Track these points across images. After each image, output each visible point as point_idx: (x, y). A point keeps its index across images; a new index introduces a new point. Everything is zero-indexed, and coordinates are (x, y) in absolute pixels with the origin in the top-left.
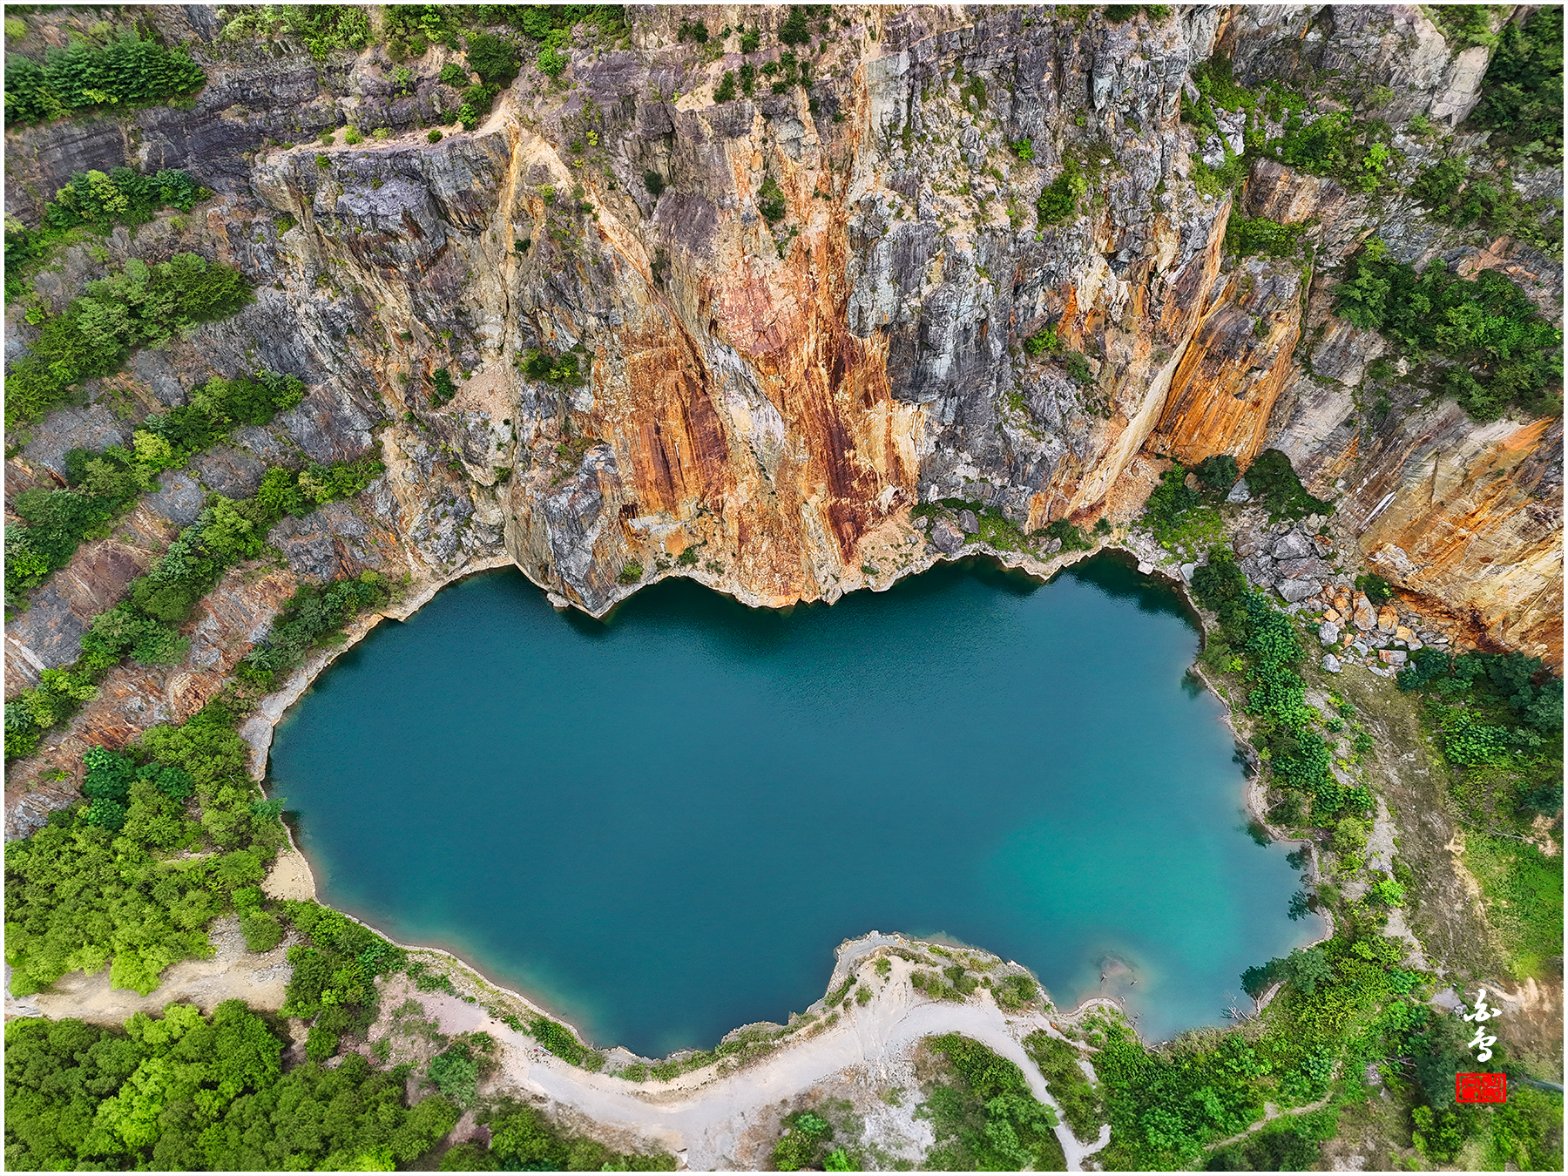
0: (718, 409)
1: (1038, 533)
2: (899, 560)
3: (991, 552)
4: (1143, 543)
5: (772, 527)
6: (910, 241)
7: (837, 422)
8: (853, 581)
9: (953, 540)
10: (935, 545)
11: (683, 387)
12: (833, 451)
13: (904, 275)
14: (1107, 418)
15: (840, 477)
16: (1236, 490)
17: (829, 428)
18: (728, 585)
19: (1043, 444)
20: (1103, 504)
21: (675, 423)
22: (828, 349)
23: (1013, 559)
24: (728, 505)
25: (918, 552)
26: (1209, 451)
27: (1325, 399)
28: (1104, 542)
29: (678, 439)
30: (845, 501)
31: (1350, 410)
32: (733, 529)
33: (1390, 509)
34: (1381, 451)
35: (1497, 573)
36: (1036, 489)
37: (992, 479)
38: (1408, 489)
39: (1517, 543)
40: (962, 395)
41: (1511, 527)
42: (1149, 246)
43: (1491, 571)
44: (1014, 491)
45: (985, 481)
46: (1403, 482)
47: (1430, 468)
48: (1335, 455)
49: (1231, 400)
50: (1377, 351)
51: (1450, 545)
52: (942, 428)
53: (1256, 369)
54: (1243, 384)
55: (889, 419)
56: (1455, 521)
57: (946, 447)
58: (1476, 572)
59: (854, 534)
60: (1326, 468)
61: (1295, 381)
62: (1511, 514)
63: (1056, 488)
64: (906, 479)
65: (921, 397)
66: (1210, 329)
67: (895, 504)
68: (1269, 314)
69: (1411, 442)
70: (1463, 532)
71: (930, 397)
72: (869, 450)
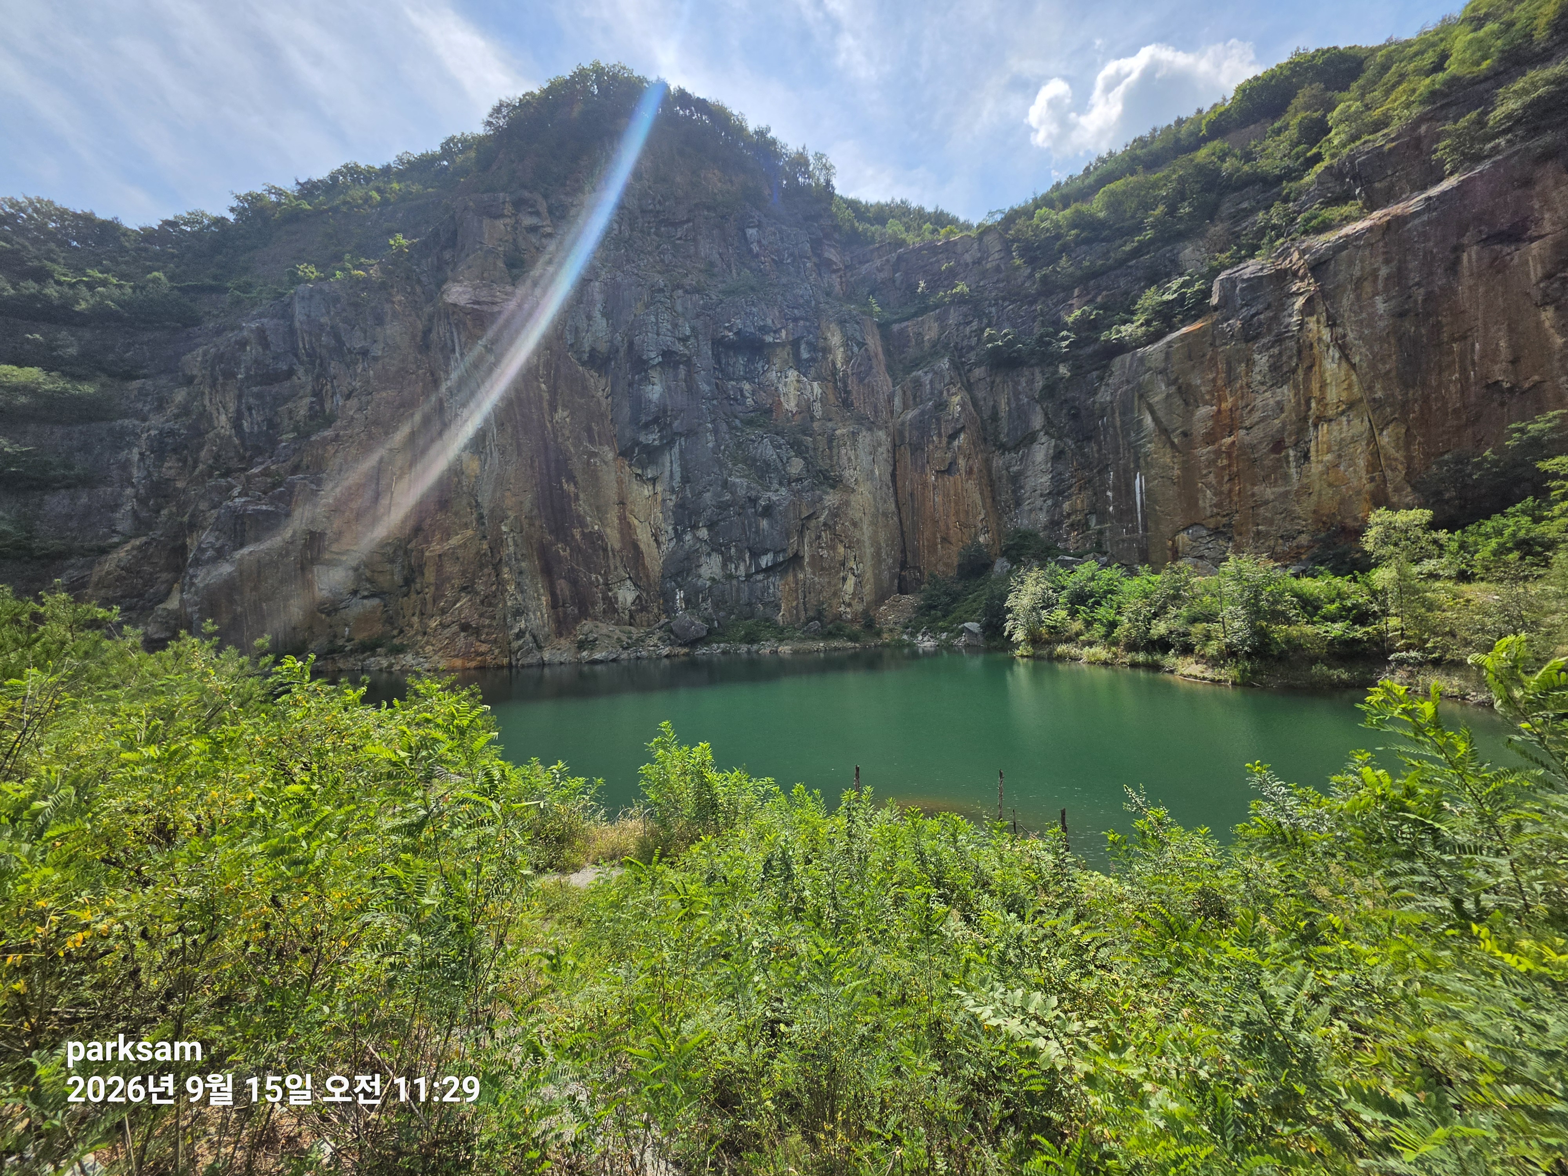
5: (474, 578)
6: (619, 286)
7: (555, 442)
10: (673, 633)
12: (548, 467)
15: (557, 509)
16: (997, 566)
26: (957, 556)
27: (1029, 454)
29: (398, 471)
30: (563, 550)
31: (1053, 446)
33: (1148, 493)
34: (1100, 450)
35: (1306, 456)
36: (776, 553)
37: (736, 568)
38: (1146, 455)
39: (1286, 393)
40: (681, 435)
41: (1262, 384)
42: (821, 343)
43: (1297, 460)
44: (760, 577)
45: (730, 577)
46: (1136, 453)
47: (1148, 420)
48: (1068, 498)
49: (949, 481)
50: (1039, 384)
51: (1230, 465)
52: (674, 497)
53: (953, 437)
54: (949, 455)
55: (620, 482)
56: (1211, 438)
57: (684, 532)
58: (1286, 477)
59: (574, 604)
60: (1069, 515)
61: (998, 462)
62: (1249, 370)
63: (802, 568)
64: (648, 577)
65: (642, 438)
66: (903, 424)
67: (636, 611)
68: (941, 393)
69: (1112, 408)
70: (1228, 440)
71: (651, 437)
72: (598, 508)
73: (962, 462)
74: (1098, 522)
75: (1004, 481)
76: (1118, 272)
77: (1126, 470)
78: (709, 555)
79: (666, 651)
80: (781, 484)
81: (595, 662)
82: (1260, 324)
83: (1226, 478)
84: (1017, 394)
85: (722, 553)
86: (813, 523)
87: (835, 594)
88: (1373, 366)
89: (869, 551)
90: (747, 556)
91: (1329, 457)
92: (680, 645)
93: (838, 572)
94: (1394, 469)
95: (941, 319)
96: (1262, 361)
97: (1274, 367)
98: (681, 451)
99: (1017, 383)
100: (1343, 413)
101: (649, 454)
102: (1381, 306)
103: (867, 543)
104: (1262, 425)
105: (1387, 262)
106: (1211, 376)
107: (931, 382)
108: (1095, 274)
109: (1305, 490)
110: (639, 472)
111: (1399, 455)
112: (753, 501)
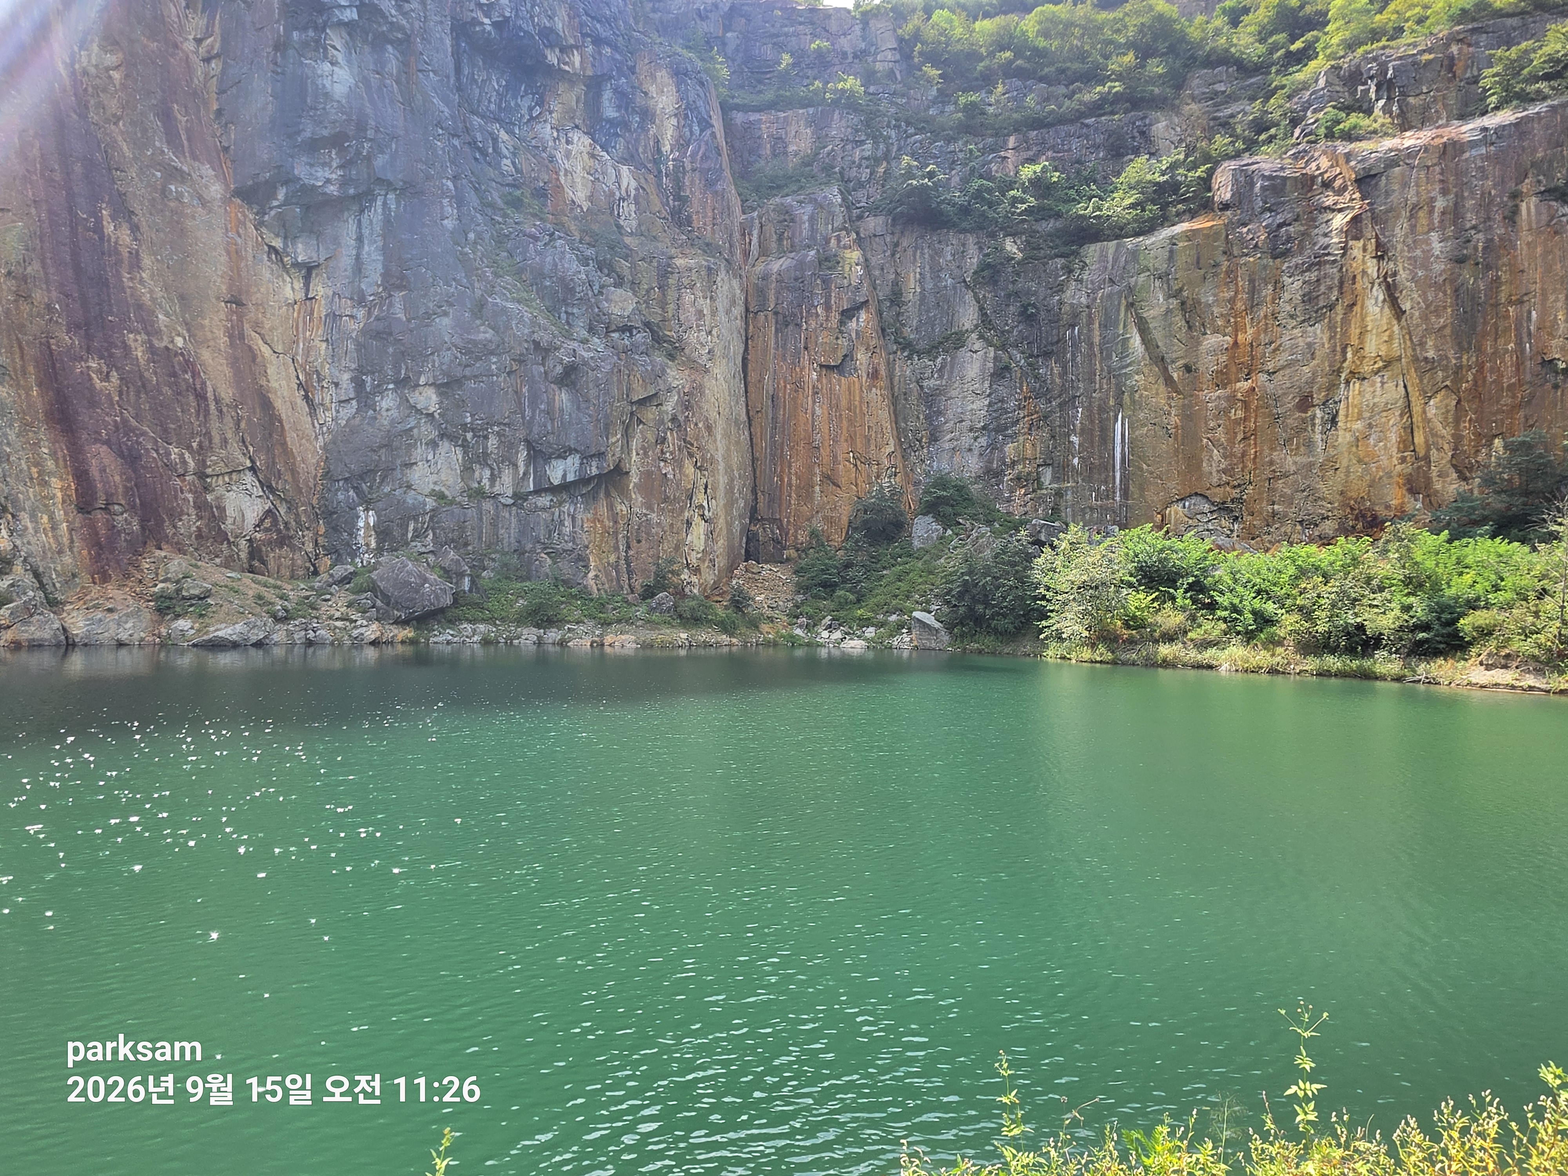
10: (378, 595)
26: (847, 507)
31: (991, 355)
33: (1133, 445)
34: (1064, 373)
35: (1334, 421)
36: (586, 457)
37: (493, 479)
38: (1133, 391)
39: (1318, 333)
40: (389, 185)
41: (1292, 317)
42: (639, 100)
43: (1324, 424)
44: (544, 500)
45: (479, 494)
46: (1119, 386)
47: (1136, 342)
48: (1013, 437)
49: (839, 384)
50: (973, 260)
51: (1245, 419)
52: (361, 313)
53: (848, 314)
54: (843, 342)
55: (235, 254)
56: (1222, 379)
57: (379, 390)
58: (1309, 444)
59: (131, 508)
60: (1014, 463)
61: (904, 369)
62: (1276, 297)
63: (624, 493)
64: (294, 472)
65: (301, 170)
66: (765, 277)
67: (270, 543)
68: (827, 241)
69: (1089, 315)
70: (1244, 385)
71: (322, 174)
72: (182, 298)
73: (862, 357)
74: (1055, 479)
75: (913, 399)
76: (1072, 129)
77: (1102, 409)
78: (433, 444)
79: (372, 631)
80: (591, 330)
81: (218, 646)
82: (1289, 239)
83: (1240, 436)
84: (936, 271)
85: (465, 446)
86: (650, 414)
87: (677, 548)
88: (1425, 318)
89: (722, 480)
90: (522, 455)
91: (1358, 425)
92: (397, 622)
93: (682, 509)
94: (1440, 449)
95: (819, 125)
96: (1294, 286)
97: (1309, 298)
98: (387, 221)
99: (939, 253)
100: (1379, 370)
101: (307, 208)
102: (1437, 247)
103: (721, 467)
104: (1288, 371)
105: (1444, 192)
106: (1228, 295)
107: (812, 219)
108: (1038, 123)
109: (1331, 465)
110: (278, 243)
111: (1446, 432)
112: (543, 351)
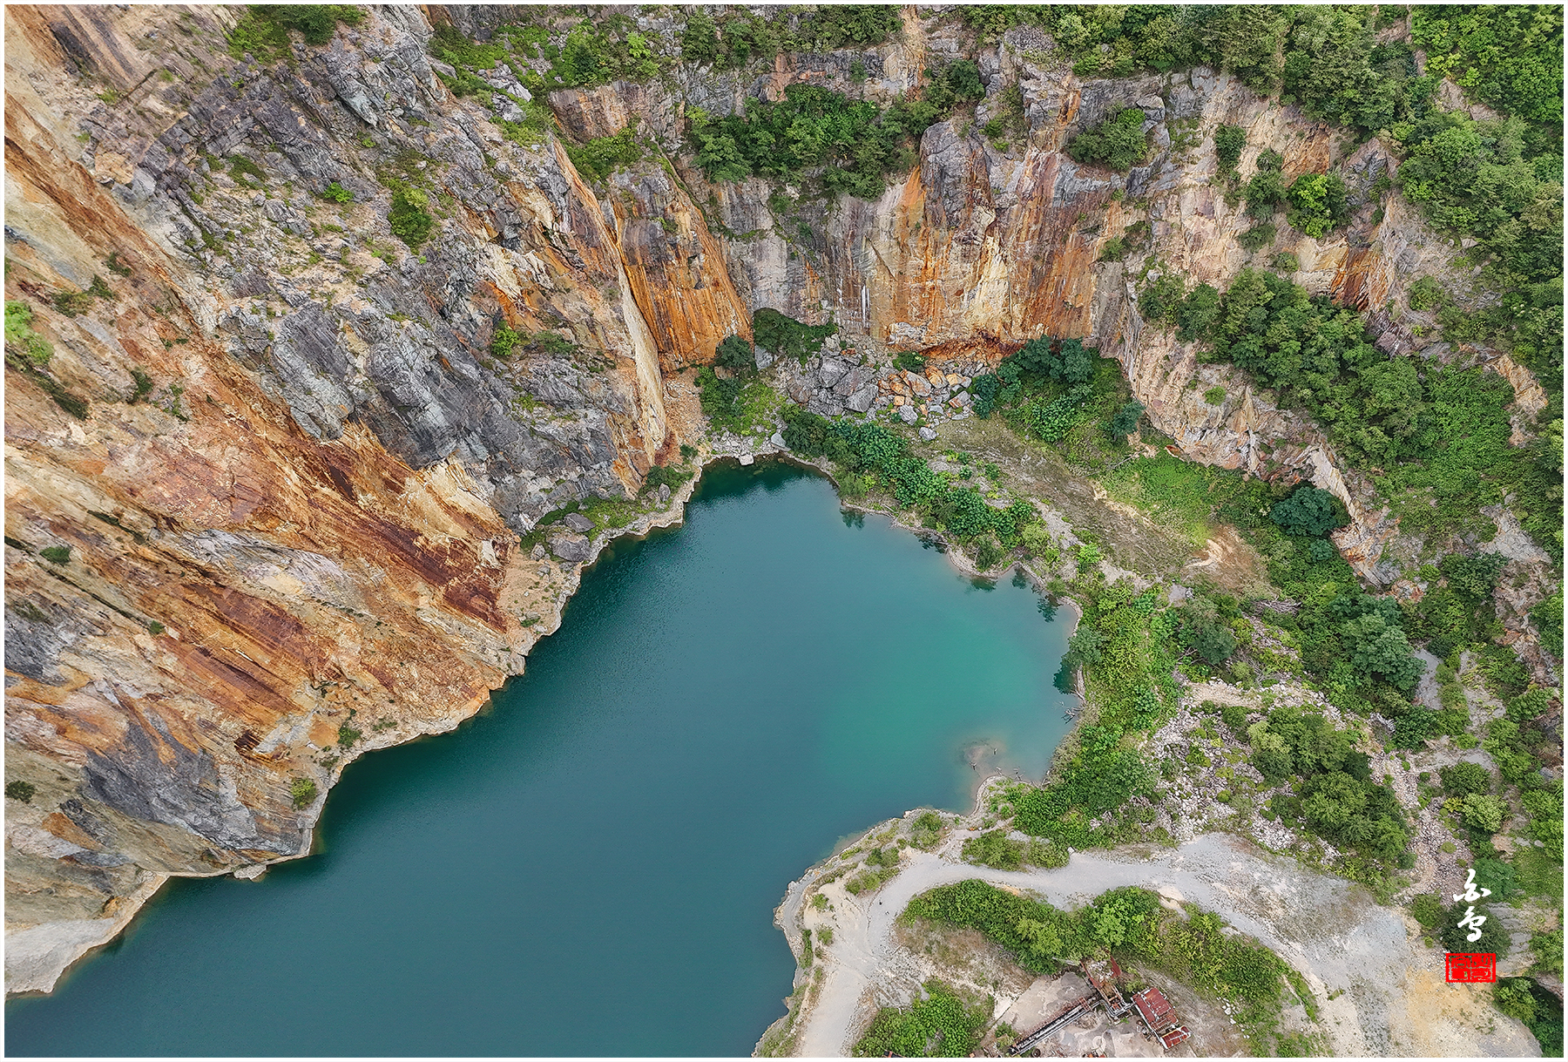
0: (252, 592)
1: (643, 491)
2: (547, 595)
3: (619, 533)
4: (728, 444)
5: (407, 653)
6: (303, 331)
7: (382, 523)
8: (524, 642)
9: (578, 546)
10: (567, 562)
11: (194, 598)
12: (402, 549)
13: (325, 361)
14: (614, 368)
15: (431, 567)
16: (758, 358)
17: (379, 533)
18: (412, 731)
19: (582, 421)
20: (672, 435)
21: (217, 635)
22: (312, 469)
23: (642, 526)
24: (344, 666)
25: (559, 577)
26: (713, 342)
27: (761, 249)
28: (698, 464)
29: (235, 645)
30: (454, 582)
31: (785, 246)
32: (369, 681)
33: (871, 298)
34: (831, 262)
35: (973, 297)
37: (566, 476)
38: (871, 277)
41: (956, 260)
43: (968, 298)
44: (592, 473)
46: (863, 273)
47: (872, 254)
48: (803, 286)
49: (696, 293)
50: (766, 193)
51: (930, 298)
52: (483, 464)
54: (693, 275)
55: (429, 488)
56: (919, 279)
57: (502, 478)
58: (961, 306)
59: (487, 602)
60: (805, 298)
61: (729, 249)
63: (624, 448)
64: (492, 526)
66: (630, 248)
68: (665, 210)
69: (844, 244)
70: (930, 284)
71: (448, 447)
72: (435, 526)
73: (706, 278)
74: (829, 305)
77: (854, 283)
78: (534, 479)
80: (586, 408)
83: (927, 304)
84: (739, 194)
85: (549, 474)
86: (627, 422)
88: (1017, 276)
90: (578, 468)
91: (985, 298)
94: (1016, 322)
96: (958, 248)
97: (964, 256)
98: (480, 436)
100: (997, 281)
104: (952, 281)
105: (1036, 223)
106: (923, 245)
107: (651, 201)
109: (970, 313)
112: (577, 440)
